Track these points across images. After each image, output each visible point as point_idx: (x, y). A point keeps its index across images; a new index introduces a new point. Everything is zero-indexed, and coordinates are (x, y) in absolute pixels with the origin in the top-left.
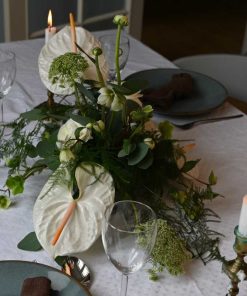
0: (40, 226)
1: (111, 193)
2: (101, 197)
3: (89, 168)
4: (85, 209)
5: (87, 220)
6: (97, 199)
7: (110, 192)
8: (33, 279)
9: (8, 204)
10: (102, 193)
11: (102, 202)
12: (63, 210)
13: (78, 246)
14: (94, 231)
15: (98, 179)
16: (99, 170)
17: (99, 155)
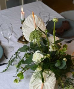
1: (54, 79)
2: (52, 81)
3: (47, 72)
6: (50, 82)
11: (52, 83)
15: (50, 75)
16: (50, 72)
17: (49, 66)
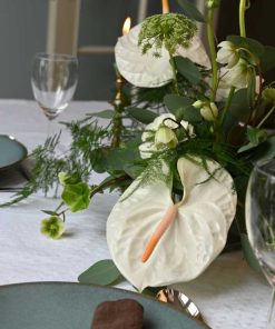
0: (120, 242)
1: (231, 198)
2: (216, 203)
3: (198, 159)
4: (193, 218)
5: (195, 233)
7: (229, 196)
8: (113, 303)
9: (61, 232)
10: (219, 197)
11: (217, 208)
12: (154, 222)
13: (180, 273)
14: (207, 247)
15: (212, 176)
16: (212, 166)
